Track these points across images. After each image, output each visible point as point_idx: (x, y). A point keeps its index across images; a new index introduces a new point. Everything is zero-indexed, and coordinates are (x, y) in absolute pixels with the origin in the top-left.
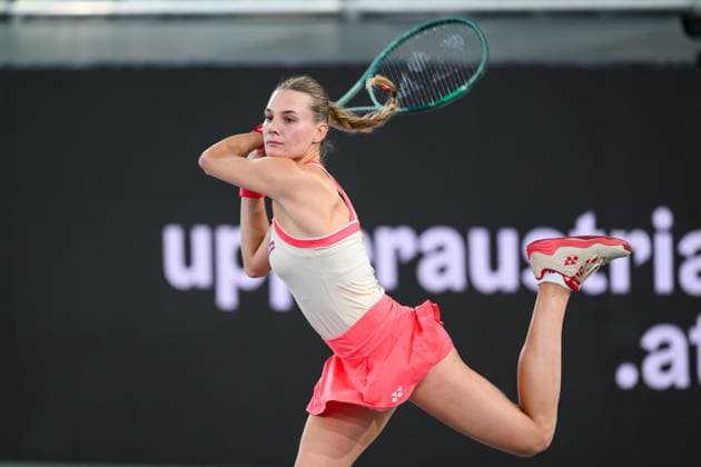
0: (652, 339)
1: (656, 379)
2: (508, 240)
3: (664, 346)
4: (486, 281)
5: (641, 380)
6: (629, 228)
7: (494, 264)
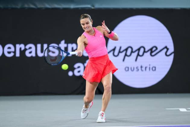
0: (76, 66)
1: (77, 74)
2: (45, 46)
3: (79, 67)
4: (40, 55)
5: (74, 74)
6: (72, 43)
7: (42, 51)
